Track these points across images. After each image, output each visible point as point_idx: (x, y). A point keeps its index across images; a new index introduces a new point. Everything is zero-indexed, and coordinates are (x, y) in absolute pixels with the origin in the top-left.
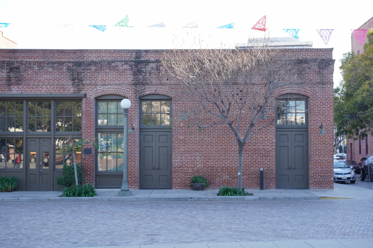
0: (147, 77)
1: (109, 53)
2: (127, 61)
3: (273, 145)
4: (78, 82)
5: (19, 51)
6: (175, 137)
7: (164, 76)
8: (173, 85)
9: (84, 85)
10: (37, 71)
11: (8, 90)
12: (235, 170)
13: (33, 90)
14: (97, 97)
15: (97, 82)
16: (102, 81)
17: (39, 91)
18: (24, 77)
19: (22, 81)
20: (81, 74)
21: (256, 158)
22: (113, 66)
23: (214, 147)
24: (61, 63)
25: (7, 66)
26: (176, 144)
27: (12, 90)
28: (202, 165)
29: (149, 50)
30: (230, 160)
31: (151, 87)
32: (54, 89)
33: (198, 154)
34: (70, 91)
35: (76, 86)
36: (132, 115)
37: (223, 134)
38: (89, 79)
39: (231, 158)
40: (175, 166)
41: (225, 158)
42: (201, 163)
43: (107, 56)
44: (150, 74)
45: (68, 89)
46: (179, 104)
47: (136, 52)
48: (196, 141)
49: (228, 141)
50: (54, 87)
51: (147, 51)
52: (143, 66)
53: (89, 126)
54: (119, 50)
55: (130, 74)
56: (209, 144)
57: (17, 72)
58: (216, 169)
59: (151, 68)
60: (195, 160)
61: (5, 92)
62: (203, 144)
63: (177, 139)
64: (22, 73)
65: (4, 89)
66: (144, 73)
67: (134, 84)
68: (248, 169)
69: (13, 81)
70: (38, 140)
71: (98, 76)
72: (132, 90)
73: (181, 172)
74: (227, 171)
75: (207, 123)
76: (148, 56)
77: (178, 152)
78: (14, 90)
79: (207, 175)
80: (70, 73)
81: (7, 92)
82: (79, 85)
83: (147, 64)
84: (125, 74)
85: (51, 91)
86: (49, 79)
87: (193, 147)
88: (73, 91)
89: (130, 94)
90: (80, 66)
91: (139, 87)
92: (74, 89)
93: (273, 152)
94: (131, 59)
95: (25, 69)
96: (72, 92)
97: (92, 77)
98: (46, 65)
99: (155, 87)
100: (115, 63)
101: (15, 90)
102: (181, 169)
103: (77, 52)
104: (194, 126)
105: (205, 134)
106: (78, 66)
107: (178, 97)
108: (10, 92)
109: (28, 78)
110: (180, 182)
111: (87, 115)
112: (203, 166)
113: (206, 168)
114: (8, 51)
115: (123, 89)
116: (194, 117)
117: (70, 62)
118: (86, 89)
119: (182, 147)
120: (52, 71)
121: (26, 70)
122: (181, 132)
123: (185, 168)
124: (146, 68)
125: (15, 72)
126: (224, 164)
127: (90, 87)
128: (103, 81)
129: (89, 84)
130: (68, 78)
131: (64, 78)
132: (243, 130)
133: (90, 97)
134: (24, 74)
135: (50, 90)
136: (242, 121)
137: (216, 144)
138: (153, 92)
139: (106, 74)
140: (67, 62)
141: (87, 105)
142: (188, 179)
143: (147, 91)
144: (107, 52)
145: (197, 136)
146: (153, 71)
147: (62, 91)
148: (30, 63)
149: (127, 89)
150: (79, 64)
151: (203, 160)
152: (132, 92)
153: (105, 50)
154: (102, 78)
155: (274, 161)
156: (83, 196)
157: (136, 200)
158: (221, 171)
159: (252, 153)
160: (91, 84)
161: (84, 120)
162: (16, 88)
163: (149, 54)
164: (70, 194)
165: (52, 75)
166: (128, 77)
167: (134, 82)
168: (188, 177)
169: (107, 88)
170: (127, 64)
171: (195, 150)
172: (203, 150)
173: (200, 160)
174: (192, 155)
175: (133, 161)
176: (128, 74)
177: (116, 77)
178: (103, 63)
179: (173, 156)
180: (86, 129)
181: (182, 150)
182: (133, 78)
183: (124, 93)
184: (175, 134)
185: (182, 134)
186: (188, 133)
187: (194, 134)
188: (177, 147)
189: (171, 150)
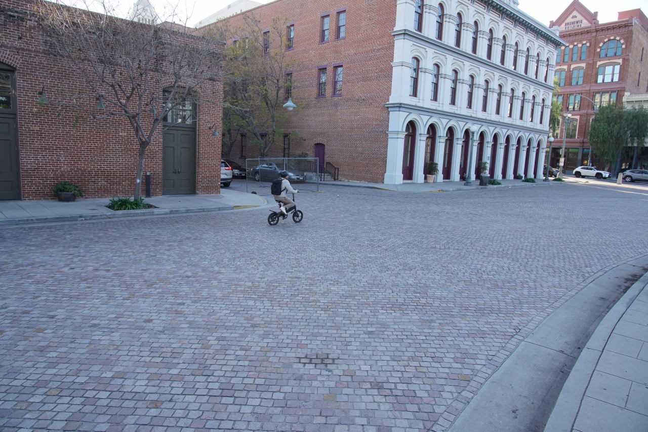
3: (160, 146)
6: (25, 128)
8: (18, 49)
12: (114, 173)
23: (85, 144)
26: (27, 137)
28: (69, 167)
30: (107, 161)
33: (62, 153)
37: (97, 128)
39: (108, 159)
40: (26, 168)
41: (101, 159)
42: (66, 165)
46: (29, 79)
48: (59, 134)
49: (105, 137)
56: (78, 140)
58: (89, 173)
60: (58, 160)
62: (70, 139)
63: (29, 130)
73: (37, 177)
74: (103, 176)
77: (30, 148)
79: (76, 181)
87: (54, 143)
93: (160, 153)
102: (37, 173)
104: (55, 114)
105: (72, 126)
107: (27, 68)
110: (35, 190)
112: (70, 169)
113: (74, 171)
119: (36, 142)
122: (35, 121)
123: (43, 171)
126: (99, 167)
137: (87, 140)
142: (47, 186)
145: (60, 128)
151: (70, 160)
155: (161, 164)
158: (95, 175)
168: (48, 184)
171: (58, 147)
172: (70, 148)
173: (65, 160)
174: (53, 154)
179: (23, 154)
181: (36, 146)
184: (25, 123)
185: (35, 124)
186: (46, 122)
187: (55, 125)
188: (28, 142)
189: (17, 145)
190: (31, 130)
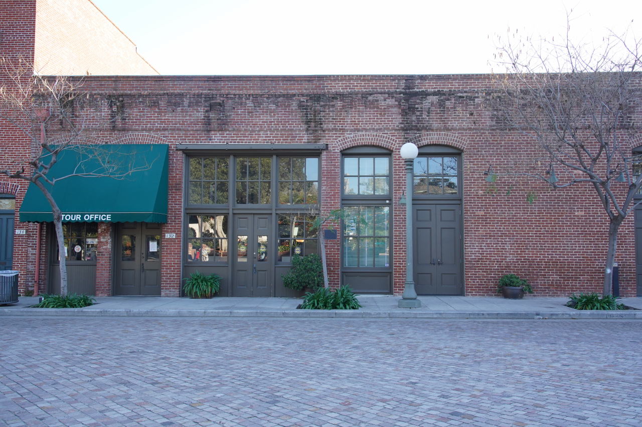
0: (423, 118)
1: (364, 80)
2: (392, 93)
3: (631, 226)
4: (315, 127)
5: (224, 79)
6: (470, 213)
7: (450, 116)
8: (466, 130)
9: (324, 131)
10: (252, 109)
11: (206, 139)
12: (569, 265)
13: (245, 138)
14: (344, 150)
15: (346, 126)
16: (352, 124)
17: (254, 140)
18: (231, 119)
19: (227, 125)
20: (320, 114)
21: (604, 247)
22: (369, 101)
23: (533, 229)
24: (289, 96)
25: (205, 101)
26: (472, 223)
27: (213, 139)
28: (516, 257)
29: (426, 76)
30: (560, 249)
31: (430, 134)
32: (277, 137)
33: (508, 240)
34: (302, 140)
35: (311, 132)
36: (400, 177)
37: (548, 208)
38: (331, 121)
39: (561, 247)
40: (470, 259)
41: (552, 247)
42: (513, 254)
43: (360, 86)
44: (429, 113)
45: (299, 137)
46: (475, 159)
47: (406, 78)
48: (504, 218)
49: (556, 218)
50: (278, 134)
51: (423, 78)
52: (418, 101)
53: (332, 195)
54: (379, 76)
55: (396, 114)
56: (526, 223)
57: (220, 110)
58: (538, 265)
59: (429, 103)
60: (503, 249)
61: (201, 142)
62: (516, 223)
63: (474, 215)
64: (229, 112)
65: (200, 137)
66: (419, 111)
67: (403, 129)
68: (590, 265)
69: (214, 125)
70: (250, 217)
71: (346, 116)
72: (401, 138)
73: (481, 269)
74: (555, 267)
75: (522, 190)
76: (425, 86)
77: (475, 236)
78: (215, 139)
79: (523, 274)
80: (303, 112)
81: (204, 142)
82: (316, 131)
83: (425, 98)
84: (389, 114)
85: (273, 140)
86: (270, 122)
87: (500, 228)
88: (308, 139)
89: (396, 145)
90: (319, 101)
91: (411, 133)
92: (308, 137)
93: (631, 236)
94: (398, 90)
95: (234, 106)
96: (304, 142)
97: (337, 119)
98: (265, 99)
99: (437, 134)
100: (373, 95)
101: (217, 139)
102: (481, 264)
103: (314, 79)
104: (501, 196)
105: (518, 208)
106: (315, 101)
107: (473, 149)
108: (209, 142)
109: (237, 119)
110: (479, 285)
111: (329, 178)
112: (516, 259)
113: (521, 262)
114: (206, 79)
115: (386, 137)
116: (499, 180)
117: (303, 95)
118: (328, 136)
119: (481, 228)
120: (274, 109)
121: (234, 108)
122: (480, 205)
123: (487, 261)
124: (422, 103)
125: (217, 110)
126: (550, 256)
127: (334, 134)
128: (354, 124)
129: (333, 129)
130: (299, 119)
131: (293, 119)
132: (581, 201)
133: (334, 150)
134: (231, 115)
135: (272, 138)
136: (579, 188)
137: (536, 223)
138: (433, 142)
139: (359, 114)
140: (298, 95)
141: (329, 163)
142: (491, 280)
143: (425, 140)
144: (360, 79)
145: (505, 211)
146: (433, 108)
147: (290, 140)
148: (240, 97)
149: (392, 136)
150: (317, 98)
151: (516, 249)
152: (401, 141)
153: (357, 76)
154: (353, 120)
155: (633, 252)
156: (341, 309)
157: (439, 316)
158: (545, 267)
159: (597, 239)
160: (336, 130)
161: (324, 185)
162: (218, 135)
163: (427, 82)
164: (318, 304)
165: (274, 115)
166: (394, 118)
167: (403, 125)
168: (492, 277)
169: (361, 135)
170: (393, 97)
171: (503, 234)
172: (516, 234)
173: (511, 249)
174: (498, 241)
175: (403, 251)
176: (394, 113)
177: (374, 119)
178: (354, 96)
179: (468, 242)
180: (328, 200)
181: (481, 234)
182: (401, 120)
183: (387, 143)
184: (470, 208)
185: (480, 208)
186: (492, 206)
187: (500, 208)
188: (473, 228)
189: (461, 233)
190: (476, 216)
